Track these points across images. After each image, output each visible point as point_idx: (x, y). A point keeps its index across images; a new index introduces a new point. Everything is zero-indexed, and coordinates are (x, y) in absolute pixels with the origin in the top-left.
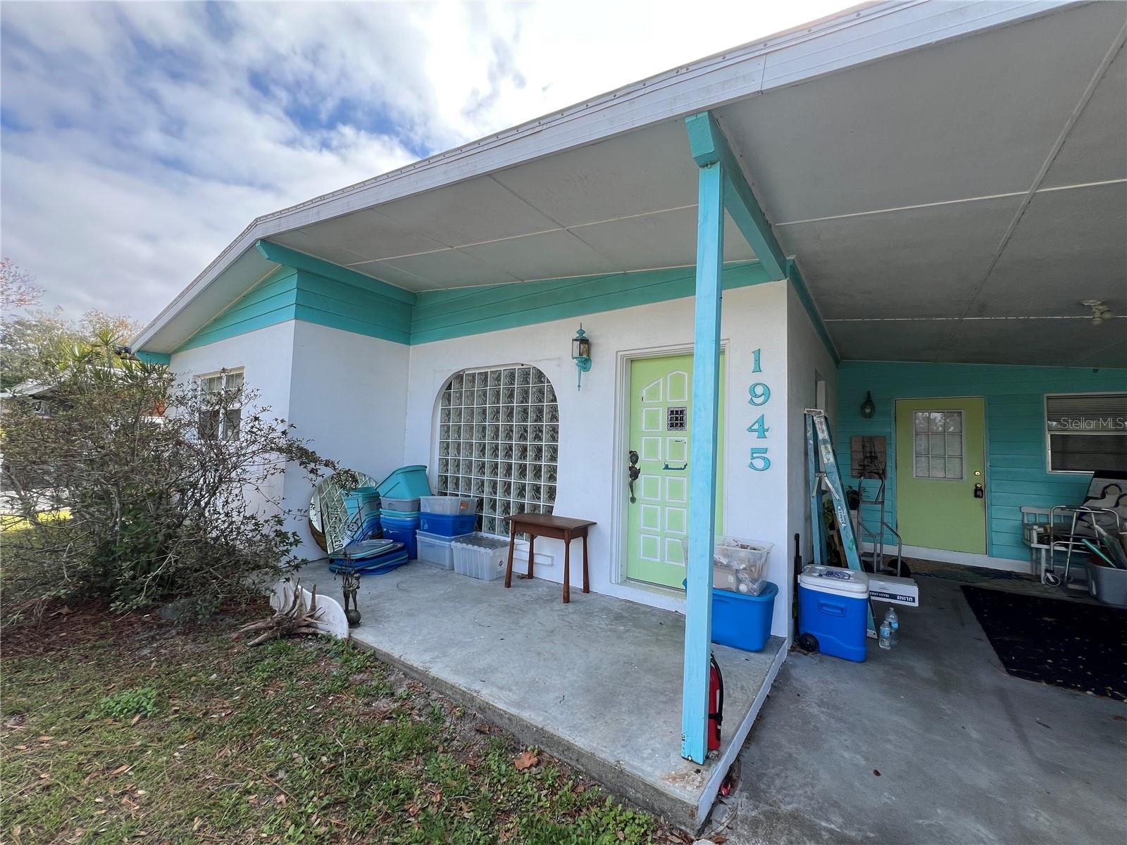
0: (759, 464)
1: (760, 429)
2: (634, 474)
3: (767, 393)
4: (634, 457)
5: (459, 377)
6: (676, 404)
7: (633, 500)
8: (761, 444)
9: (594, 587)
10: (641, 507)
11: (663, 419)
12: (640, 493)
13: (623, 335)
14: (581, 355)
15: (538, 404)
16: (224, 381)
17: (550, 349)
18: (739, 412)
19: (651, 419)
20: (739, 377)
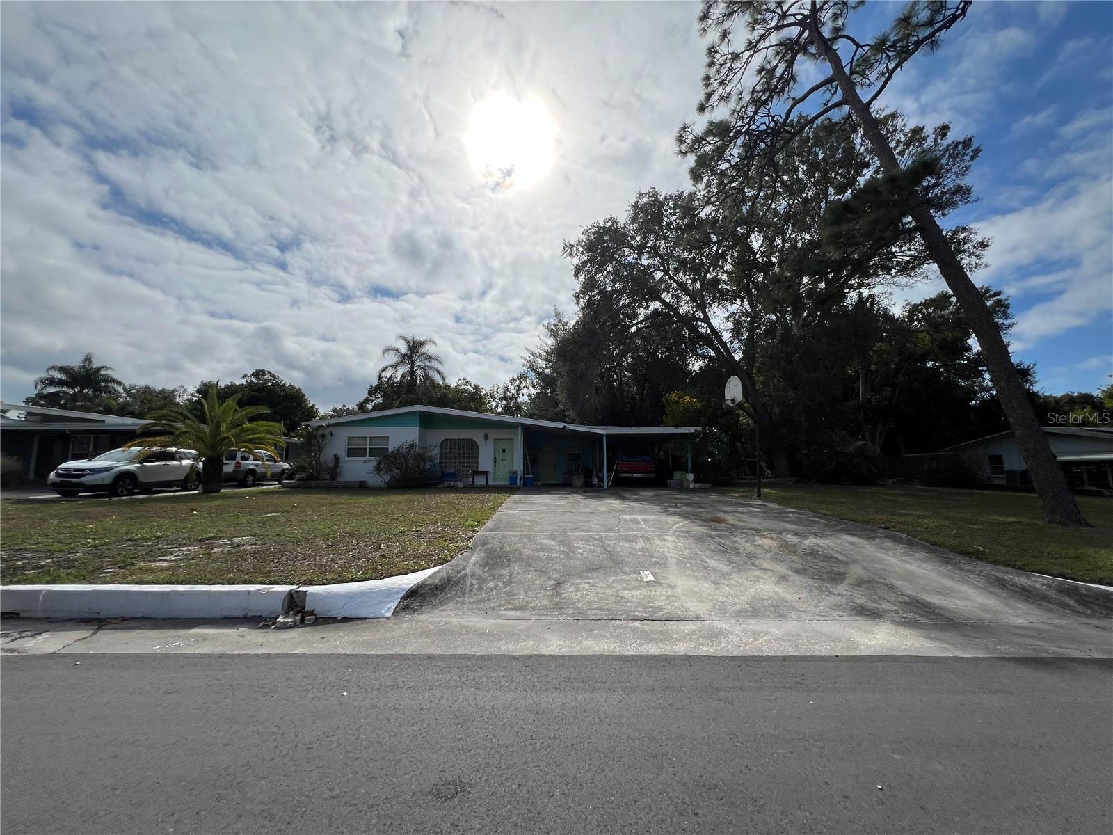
2: (495, 462)
4: (495, 458)
5: (446, 440)
6: (504, 448)
7: (495, 467)
9: (489, 484)
10: (497, 468)
11: (501, 451)
12: (497, 465)
13: (493, 434)
14: (486, 438)
15: (471, 447)
16: (368, 438)
17: (476, 435)
18: (515, 450)
19: (499, 451)
20: (515, 445)
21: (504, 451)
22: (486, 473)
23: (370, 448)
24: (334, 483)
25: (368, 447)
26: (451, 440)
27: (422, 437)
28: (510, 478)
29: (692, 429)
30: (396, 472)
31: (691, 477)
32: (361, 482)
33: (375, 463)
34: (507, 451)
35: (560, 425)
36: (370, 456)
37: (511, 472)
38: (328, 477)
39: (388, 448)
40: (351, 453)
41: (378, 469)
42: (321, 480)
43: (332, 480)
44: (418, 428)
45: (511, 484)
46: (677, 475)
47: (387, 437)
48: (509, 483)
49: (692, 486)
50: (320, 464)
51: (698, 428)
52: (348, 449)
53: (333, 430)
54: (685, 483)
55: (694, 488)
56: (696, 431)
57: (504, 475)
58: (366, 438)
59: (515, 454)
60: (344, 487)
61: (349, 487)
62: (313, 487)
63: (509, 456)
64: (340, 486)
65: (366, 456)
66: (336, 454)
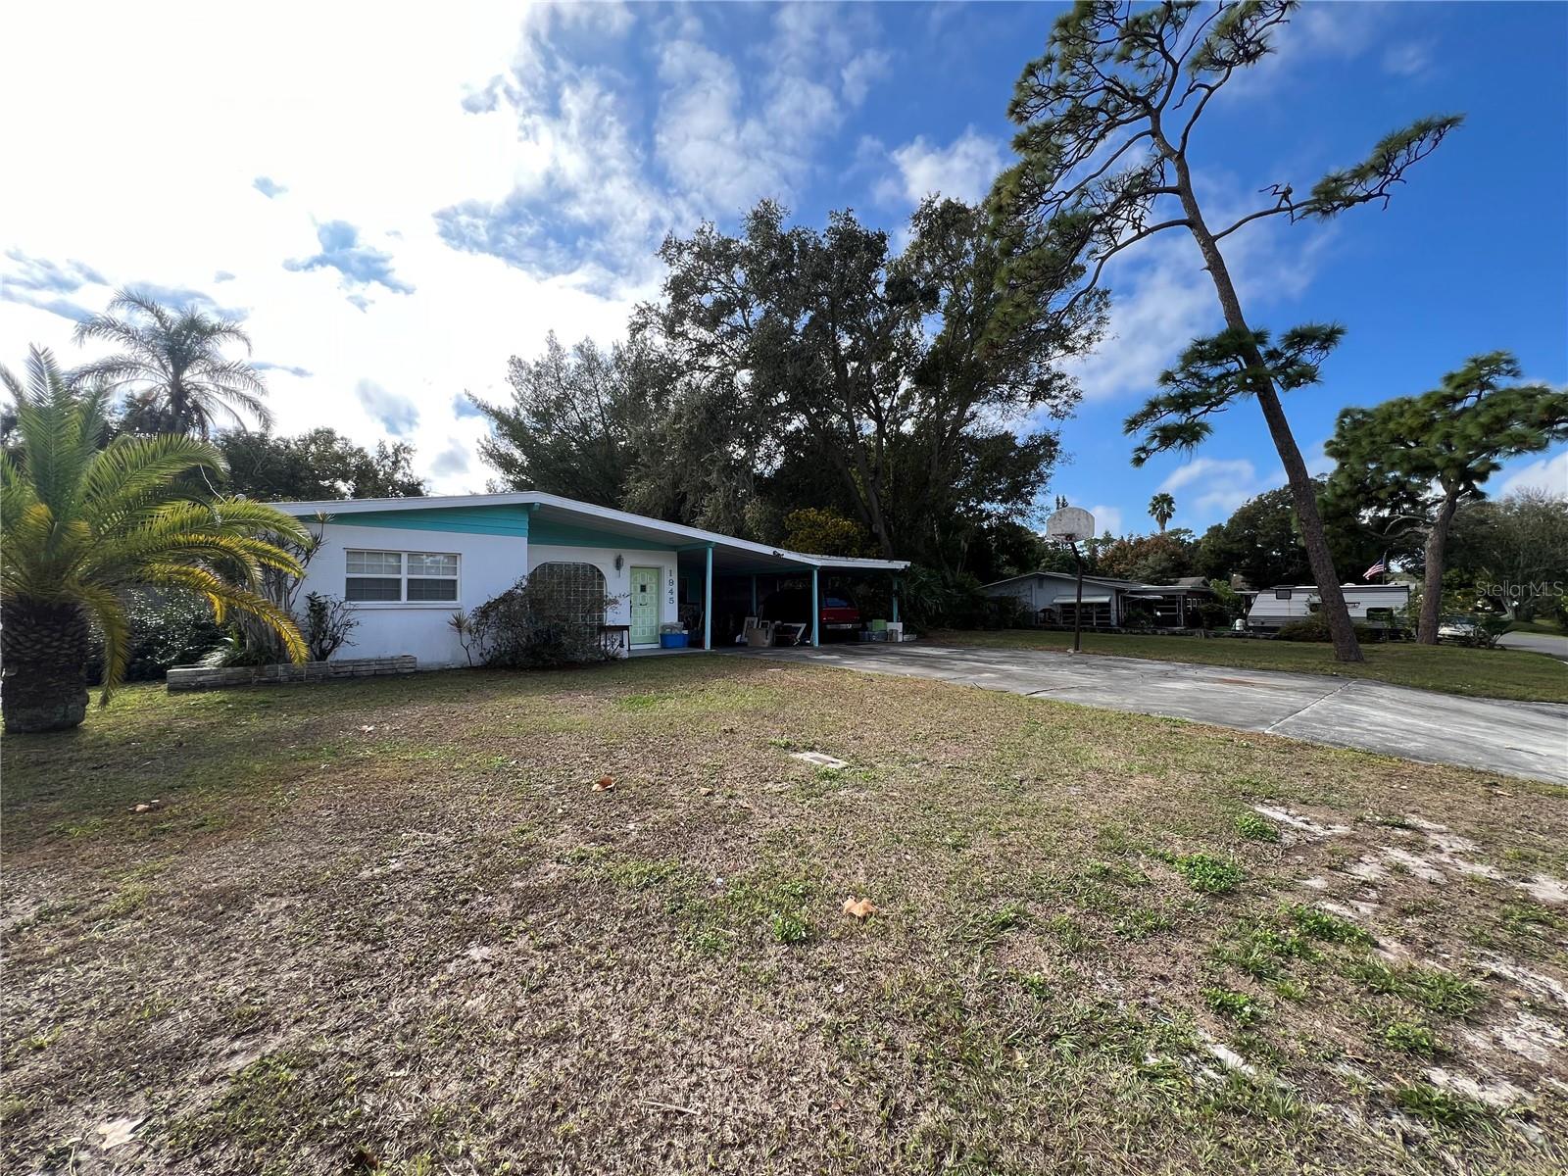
0: (671, 601)
1: (671, 592)
2: (631, 607)
3: (673, 582)
4: (631, 602)
5: (543, 565)
6: (644, 583)
7: (631, 617)
8: (672, 596)
10: (633, 618)
11: (639, 588)
12: (632, 615)
13: (631, 558)
14: (618, 564)
15: (591, 580)
16: (404, 557)
17: (601, 559)
18: (667, 587)
19: (635, 588)
20: (666, 578)
21: (643, 589)
22: (618, 629)
23: (409, 580)
25: (404, 577)
26: (551, 566)
28: (659, 636)
29: (900, 565)
31: (898, 626)
34: (648, 589)
35: (768, 550)
36: (415, 597)
37: (662, 627)
39: (454, 580)
40: (358, 589)
44: (525, 539)
45: (664, 646)
46: (879, 625)
47: (454, 557)
48: (658, 645)
49: (900, 639)
51: (908, 564)
52: (349, 580)
53: (323, 531)
54: (893, 635)
55: (904, 639)
56: (906, 566)
57: (644, 632)
58: (398, 555)
59: (666, 595)
60: (375, 675)
61: (390, 672)
62: (279, 682)
63: (651, 598)
64: (365, 674)
65: (398, 598)
66: (314, 593)
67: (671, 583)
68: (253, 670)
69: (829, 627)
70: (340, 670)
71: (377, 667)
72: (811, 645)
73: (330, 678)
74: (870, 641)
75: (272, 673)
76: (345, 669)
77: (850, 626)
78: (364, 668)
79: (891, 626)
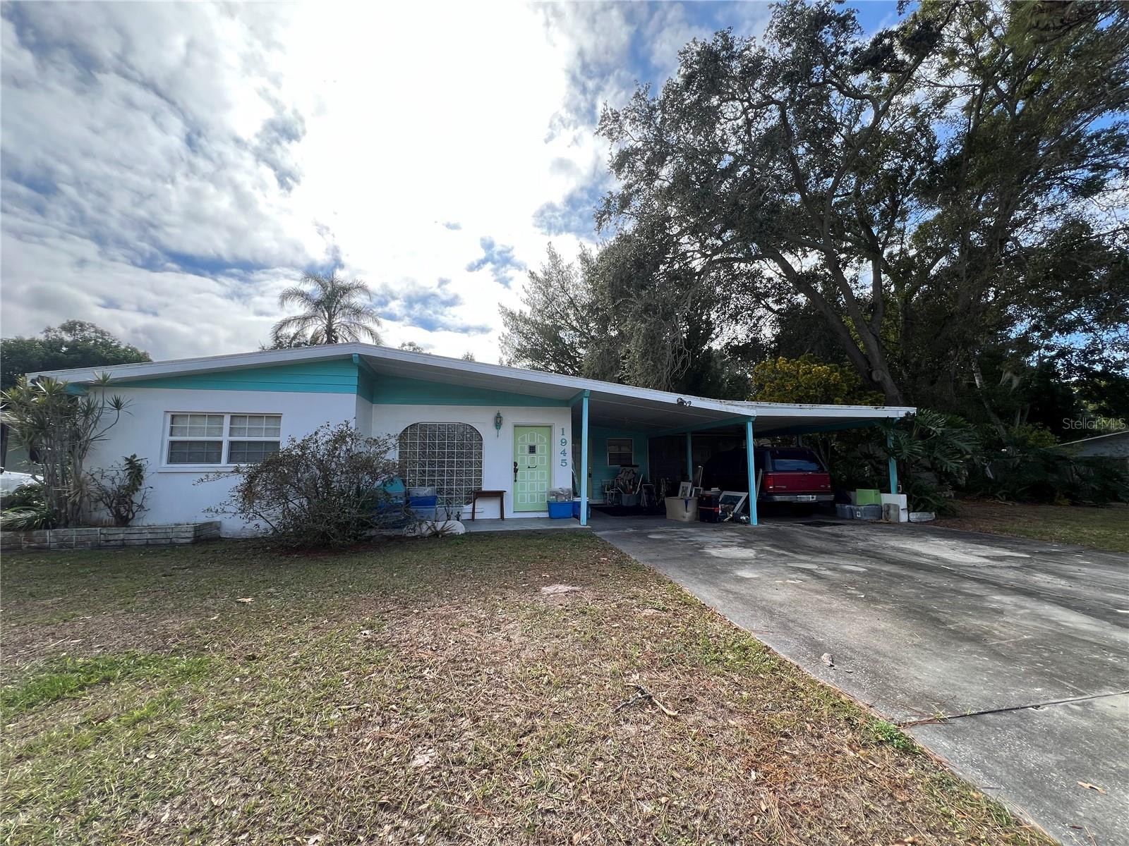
0: (564, 464)
1: (564, 453)
2: (516, 471)
3: (566, 442)
4: (516, 464)
5: (413, 427)
6: (532, 444)
7: (516, 481)
8: (564, 458)
9: (505, 517)
10: (519, 483)
11: (527, 449)
12: (518, 478)
13: (513, 416)
14: (498, 423)
15: (470, 442)
16: (227, 419)
17: (478, 418)
18: (558, 448)
19: (522, 449)
20: (557, 436)
21: (532, 450)
22: (499, 495)
23: (232, 444)
24: (120, 534)
25: (226, 439)
26: (423, 427)
27: (364, 417)
28: (549, 504)
29: (898, 412)
30: (297, 503)
31: (901, 500)
32: (198, 528)
33: (240, 480)
34: (538, 449)
35: (671, 398)
36: (230, 460)
37: (552, 493)
38: (105, 514)
39: (278, 443)
40: (180, 452)
41: (248, 494)
42: (78, 525)
43: (118, 525)
44: (355, 396)
45: (551, 518)
46: (866, 498)
47: (277, 417)
48: (546, 515)
49: (904, 517)
50: (80, 485)
51: (913, 410)
52: (172, 443)
53: (125, 395)
54: (892, 512)
55: (909, 521)
56: (908, 414)
57: (532, 498)
58: (220, 416)
59: (557, 458)
60: (147, 545)
61: (163, 541)
62: (48, 548)
63: (542, 460)
64: (137, 543)
65: (219, 461)
66: (134, 456)
67: (564, 442)
68: (22, 535)
69: (778, 498)
70: (111, 538)
71: (149, 536)
72: (748, 522)
73: (99, 547)
74: (852, 520)
75: (41, 539)
76: (116, 537)
77: (811, 498)
78: (135, 537)
79: (887, 499)
